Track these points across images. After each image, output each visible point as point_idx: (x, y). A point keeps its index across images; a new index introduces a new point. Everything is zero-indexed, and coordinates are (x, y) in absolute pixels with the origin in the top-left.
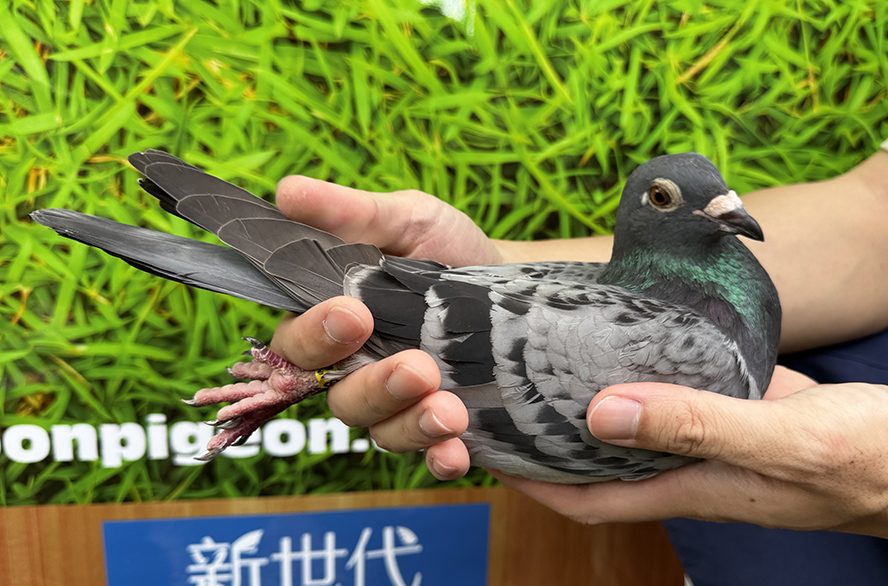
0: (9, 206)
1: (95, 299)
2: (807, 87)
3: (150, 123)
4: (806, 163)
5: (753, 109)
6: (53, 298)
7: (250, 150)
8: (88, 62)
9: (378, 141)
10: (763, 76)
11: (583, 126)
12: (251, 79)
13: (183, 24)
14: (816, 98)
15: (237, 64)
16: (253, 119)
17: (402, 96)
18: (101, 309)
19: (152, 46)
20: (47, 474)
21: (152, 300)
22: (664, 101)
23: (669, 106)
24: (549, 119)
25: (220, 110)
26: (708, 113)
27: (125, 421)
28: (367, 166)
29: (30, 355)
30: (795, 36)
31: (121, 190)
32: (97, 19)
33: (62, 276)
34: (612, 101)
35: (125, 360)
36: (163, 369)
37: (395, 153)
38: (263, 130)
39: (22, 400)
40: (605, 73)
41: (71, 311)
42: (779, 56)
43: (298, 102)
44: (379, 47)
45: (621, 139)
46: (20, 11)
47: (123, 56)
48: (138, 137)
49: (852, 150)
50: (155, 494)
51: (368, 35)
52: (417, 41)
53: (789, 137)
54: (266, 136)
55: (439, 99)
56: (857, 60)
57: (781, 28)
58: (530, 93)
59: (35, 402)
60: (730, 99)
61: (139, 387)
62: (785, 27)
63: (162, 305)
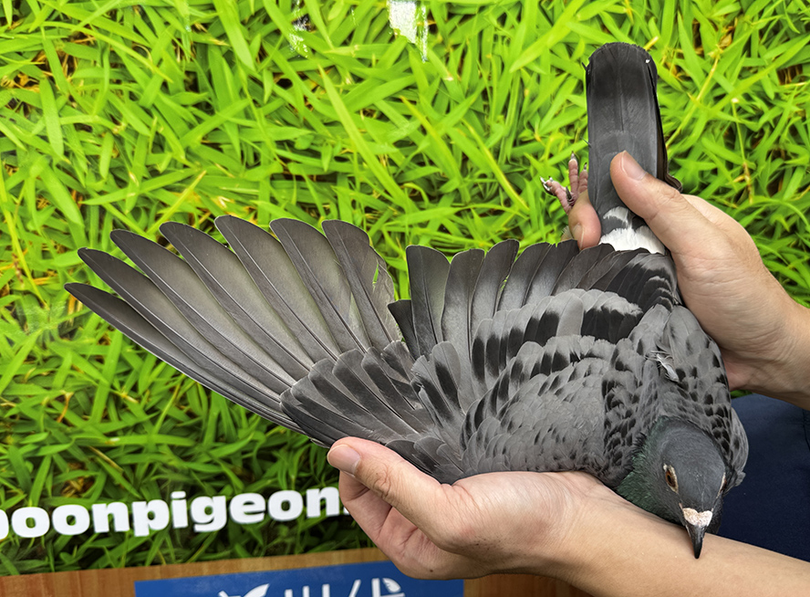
0: (52, 327)
1: (125, 399)
2: (743, 181)
6: (91, 400)
8: (115, 205)
10: (702, 173)
11: (538, 228)
12: (252, 210)
13: (194, 168)
14: (752, 191)
15: (240, 199)
17: (380, 215)
18: (130, 407)
19: (168, 188)
20: (88, 544)
21: (174, 397)
24: (506, 226)
27: (151, 499)
29: (72, 447)
30: (731, 137)
32: (122, 169)
33: (97, 381)
35: (152, 448)
36: (183, 453)
39: (67, 484)
41: (106, 410)
42: (716, 155)
44: (361, 177)
46: (58, 166)
47: (145, 198)
49: (785, 234)
50: (177, 558)
51: (350, 168)
52: (393, 169)
55: (413, 216)
56: (789, 154)
57: (717, 131)
58: (491, 205)
59: (77, 486)
61: (163, 470)
62: (721, 129)
63: (183, 400)
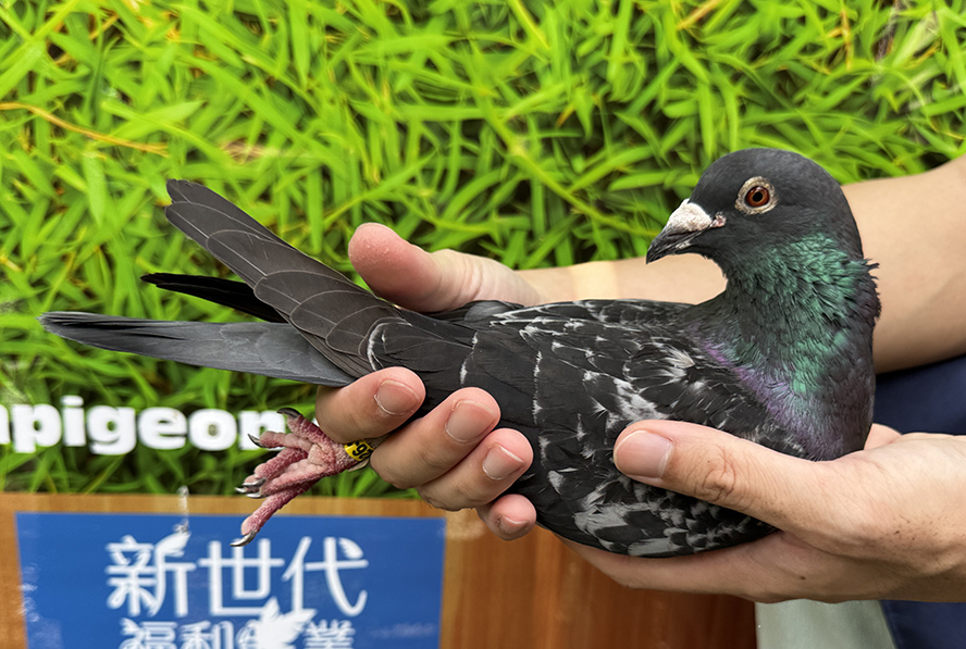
2: (839, 36)
3: (62, 66)
4: (836, 131)
5: (771, 63)
7: (174, 101)
9: (317, 90)
10: (785, 21)
11: (562, 77)
12: (174, 17)
14: (851, 50)
16: (177, 63)
17: (346, 38)
18: (10, 276)
21: (67, 268)
22: (662, 51)
23: (667, 56)
24: (518, 68)
25: (140, 52)
26: (715, 66)
27: (39, 402)
28: (305, 119)
31: (32, 143)
34: (598, 48)
35: (37, 334)
37: (338, 105)
38: (189, 77)
40: (589, 16)
43: (227, 45)
45: (607, 95)
48: (49, 82)
49: (893, 116)
50: (71, 485)
53: (814, 98)
54: (191, 83)
55: (390, 41)
56: (905, 3)
58: (498, 37)
60: (743, 49)
61: (53, 365)
63: (78, 274)
